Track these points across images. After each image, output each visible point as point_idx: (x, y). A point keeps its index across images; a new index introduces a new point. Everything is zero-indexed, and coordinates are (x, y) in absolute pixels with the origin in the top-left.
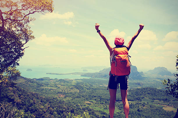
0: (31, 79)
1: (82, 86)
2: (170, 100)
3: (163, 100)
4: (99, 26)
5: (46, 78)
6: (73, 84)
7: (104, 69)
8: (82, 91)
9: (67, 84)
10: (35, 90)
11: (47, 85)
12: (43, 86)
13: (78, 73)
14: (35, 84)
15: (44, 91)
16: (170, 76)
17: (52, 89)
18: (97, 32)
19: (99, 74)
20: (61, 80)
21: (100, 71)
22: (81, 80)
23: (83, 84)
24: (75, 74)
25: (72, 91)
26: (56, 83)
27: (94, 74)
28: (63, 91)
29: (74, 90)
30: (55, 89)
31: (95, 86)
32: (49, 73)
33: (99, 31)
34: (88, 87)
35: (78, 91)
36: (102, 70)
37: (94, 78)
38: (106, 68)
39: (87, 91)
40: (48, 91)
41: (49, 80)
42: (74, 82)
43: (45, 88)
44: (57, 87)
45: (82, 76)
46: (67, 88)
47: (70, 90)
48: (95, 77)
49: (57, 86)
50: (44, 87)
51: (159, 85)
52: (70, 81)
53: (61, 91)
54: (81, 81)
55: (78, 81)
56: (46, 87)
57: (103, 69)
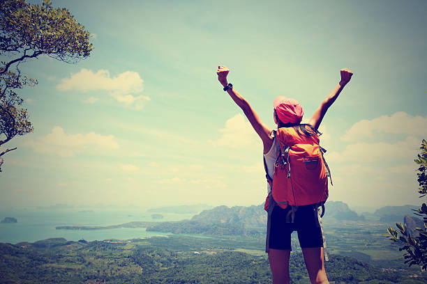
0: (14, 244)
1: (150, 255)
2: (360, 279)
3: (344, 280)
4: (227, 72)
5: (56, 239)
6: (127, 253)
7: (204, 211)
8: (150, 269)
9: (111, 254)
10: (24, 274)
11: (58, 258)
12: (46, 262)
13: (139, 224)
14: (24, 259)
15: (49, 276)
16: (354, 222)
17: (71, 269)
18: (225, 90)
19: (192, 223)
20: (96, 242)
21: (194, 217)
22: (148, 240)
23: (152, 252)
24: (131, 227)
25: (124, 271)
26: (83, 252)
27: (180, 224)
28: (101, 274)
29: (129, 267)
30: (80, 267)
31: (183, 255)
32: (63, 226)
33: (228, 88)
34: (165, 259)
35: (141, 270)
36: (199, 213)
37: (180, 234)
38: (208, 209)
39: (161, 269)
40: (59, 275)
41: (63, 245)
42: (129, 246)
43: (53, 268)
44: (84, 261)
45: (149, 230)
46: (112, 263)
47: (119, 267)
48: (182, 232)
49: (86, 258)
50: (48, 265)
51: (333, 245)
52: (119, 244)
53: (94, 272)
54: (146, 243)
55: (139, 243)
56: (54, 265)
57: (202, 211)
